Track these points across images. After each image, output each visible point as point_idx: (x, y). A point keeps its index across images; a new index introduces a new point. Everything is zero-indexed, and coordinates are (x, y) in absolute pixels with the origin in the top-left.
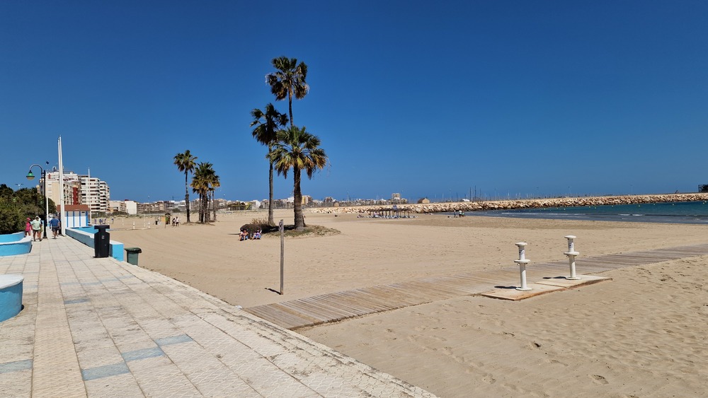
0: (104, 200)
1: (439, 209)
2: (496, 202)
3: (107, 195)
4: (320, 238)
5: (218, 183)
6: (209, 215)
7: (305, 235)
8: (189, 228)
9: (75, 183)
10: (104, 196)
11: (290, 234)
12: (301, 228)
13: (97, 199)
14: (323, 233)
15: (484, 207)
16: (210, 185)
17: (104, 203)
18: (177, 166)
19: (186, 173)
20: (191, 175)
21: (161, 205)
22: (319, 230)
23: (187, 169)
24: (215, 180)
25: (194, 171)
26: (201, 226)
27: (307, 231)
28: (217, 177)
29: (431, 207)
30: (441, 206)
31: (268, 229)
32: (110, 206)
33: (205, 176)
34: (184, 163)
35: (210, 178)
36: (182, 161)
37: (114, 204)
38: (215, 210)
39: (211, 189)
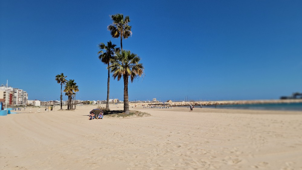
0: (25, 100)
1: (177, 105)
2: (201, 102)
3: (26, 98)
4: (140, 118)
5: (78, 90)
6: (72, 106)
7: (131, 116)
8: (61, 112)
9: (11, 92)
10: (25, 98)
11: (122, 116)
12: (127, 112)
13: (21, 99)
14: (141, 115)
15: (196, 104)
16: (74, 91)
17: (25, 101)
18: (57, 81)
19: (61, 85)
20: (64, 85)
21: (52, 102)
22: (139, 114)
23: (62, 83)
24: (76, 88)
25: (66, 84)
26: (68, 111)
27: (132, 114)
28: (77, 86)
29: (173, 104)
30: (177, 103)
31: (107, 112)
32: (28, 102)
33: (71, 85)
34: (60, 79)
35: (73, 87)
36: (59, 78)
37: (30, 102)
38: (75, 104)
39: (74, 94)
